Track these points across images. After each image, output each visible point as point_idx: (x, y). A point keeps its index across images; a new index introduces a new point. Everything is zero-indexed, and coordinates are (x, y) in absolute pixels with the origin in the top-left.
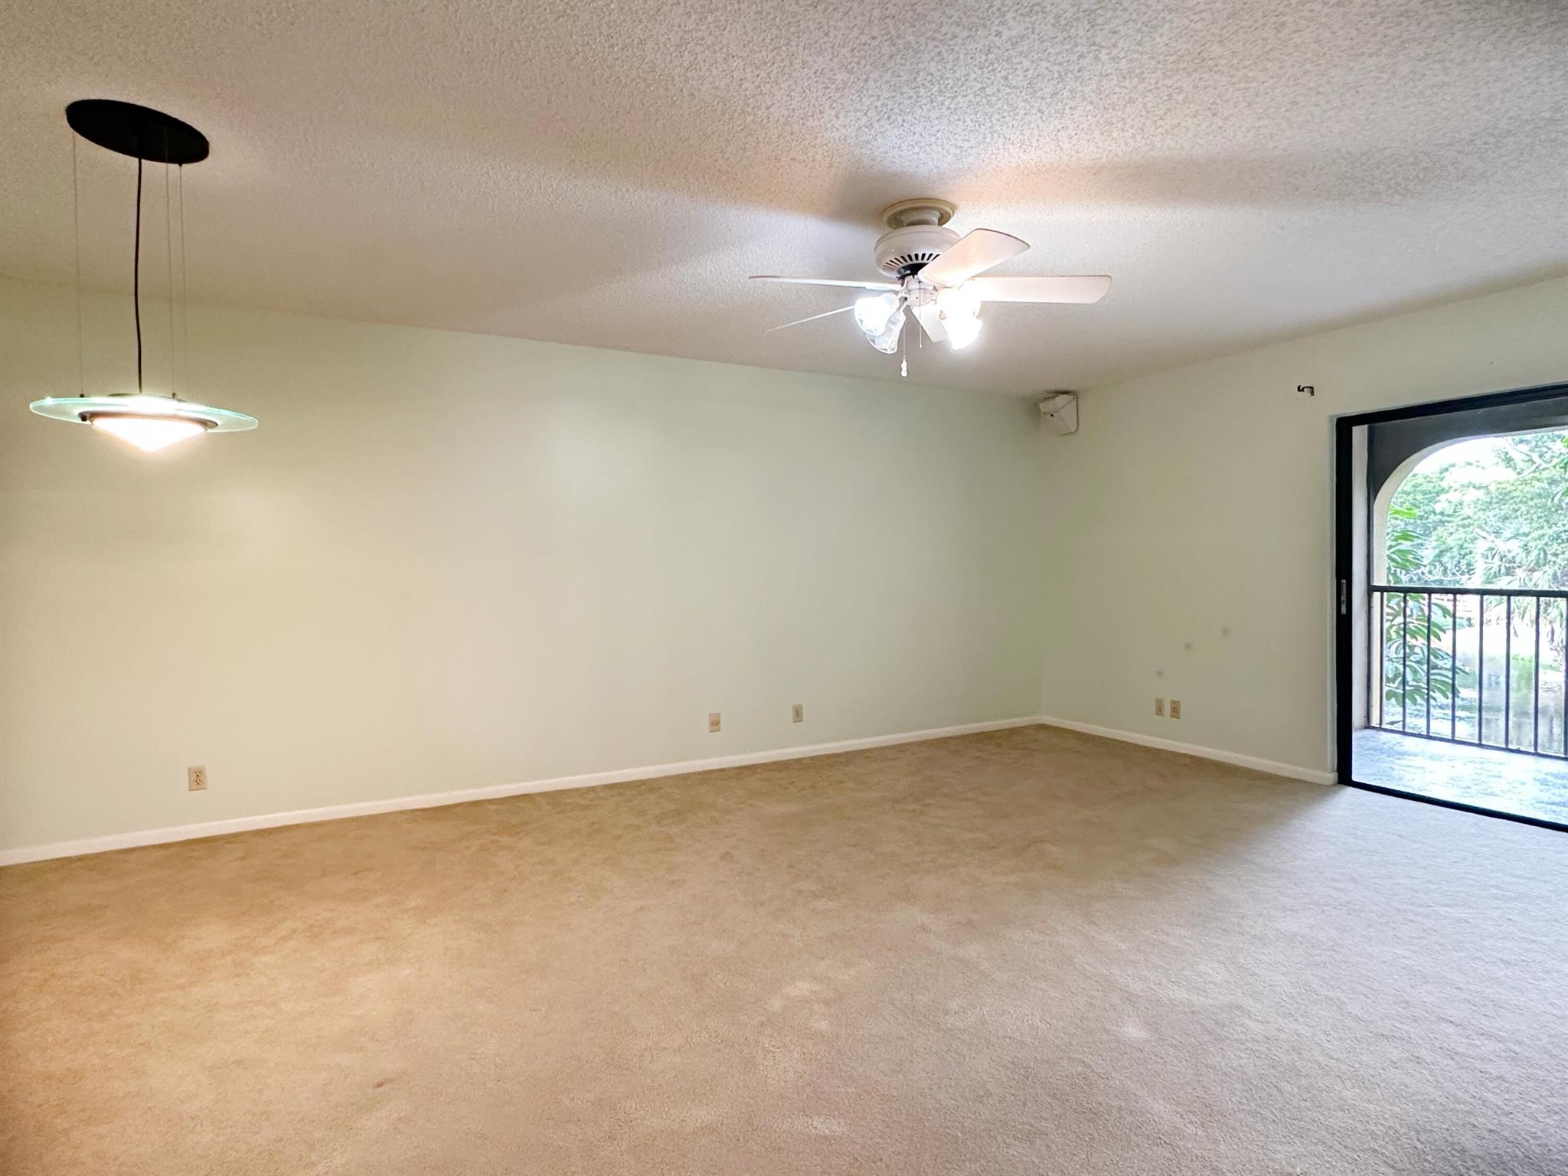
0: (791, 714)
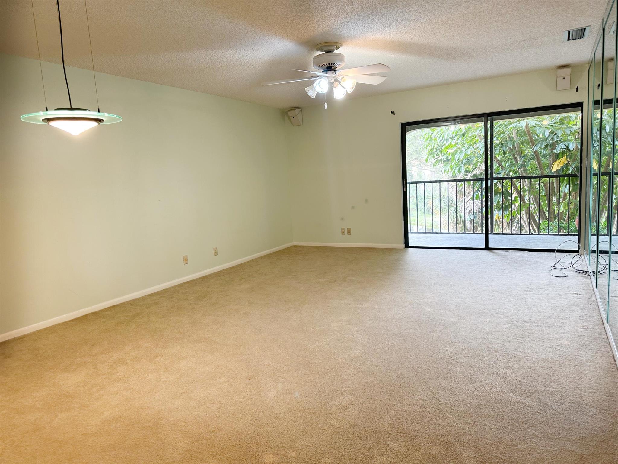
0: (213, 252)
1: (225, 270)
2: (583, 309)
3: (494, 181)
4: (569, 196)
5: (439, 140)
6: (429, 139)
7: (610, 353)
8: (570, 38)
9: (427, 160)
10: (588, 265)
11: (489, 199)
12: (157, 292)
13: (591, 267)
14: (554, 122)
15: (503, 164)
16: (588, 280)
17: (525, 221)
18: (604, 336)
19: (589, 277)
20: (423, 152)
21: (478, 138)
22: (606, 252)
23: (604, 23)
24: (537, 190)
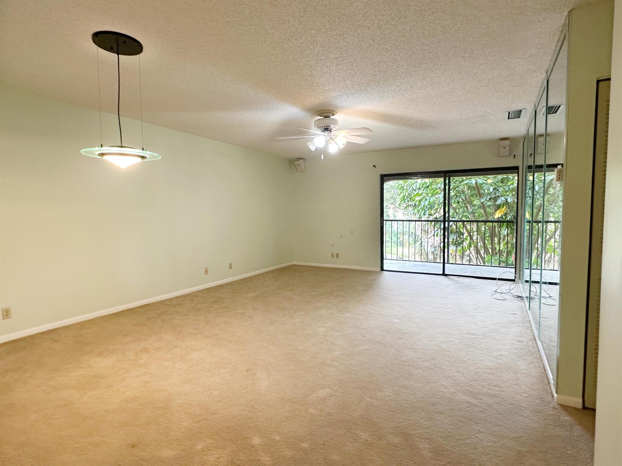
0: (228, 266)
1: (236, 281)
2: (519, 326)
3: (450, 223)
4: (507, 237)
5: (409, 190)
6: (402, 189)
7: (541, 365)
8: (510, 117)
9: (400, 205)
10: (522, 291)
11: (446, 237)
12: (182, 295)
13: (525, 293)
14: (497, 181)
15: (457, 210)
16: (523, 304)
17: (473, 256)
18: (536, 350)
19: (523, 301)
20: (397, 199)
21: (438, 190)
22: (538, 282)
23: (536, 107)
24: (483, 231)
